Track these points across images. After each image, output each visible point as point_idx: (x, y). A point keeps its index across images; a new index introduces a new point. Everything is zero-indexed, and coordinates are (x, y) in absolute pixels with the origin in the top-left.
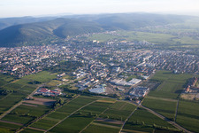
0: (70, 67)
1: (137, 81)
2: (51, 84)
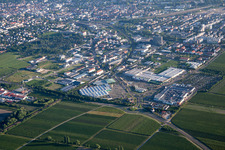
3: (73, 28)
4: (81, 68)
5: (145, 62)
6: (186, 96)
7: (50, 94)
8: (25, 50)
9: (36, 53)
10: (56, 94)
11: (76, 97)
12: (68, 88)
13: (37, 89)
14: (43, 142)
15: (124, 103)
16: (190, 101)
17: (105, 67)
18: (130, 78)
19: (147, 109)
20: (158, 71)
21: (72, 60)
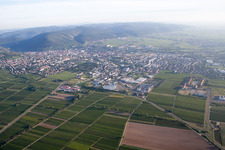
0: (87, 67)
1: (143, 80)
2: (71, 82)
3: (92, 60)
4: (100, 77)
5: (129, 75)
6: (150, 89)
7: (89, 88)
8: (72, 70)
9: (79, 71)
10: (93, 88)
11: (101, 90)
12: (97, 86)
13: (83, 86)
14: (93, 108)
15: (124, 92)
16: (152, 91)
17: (112, 77)
18: (124, 82)
19: (135, 95)
20: (136, 79)
21: (96, 74)
